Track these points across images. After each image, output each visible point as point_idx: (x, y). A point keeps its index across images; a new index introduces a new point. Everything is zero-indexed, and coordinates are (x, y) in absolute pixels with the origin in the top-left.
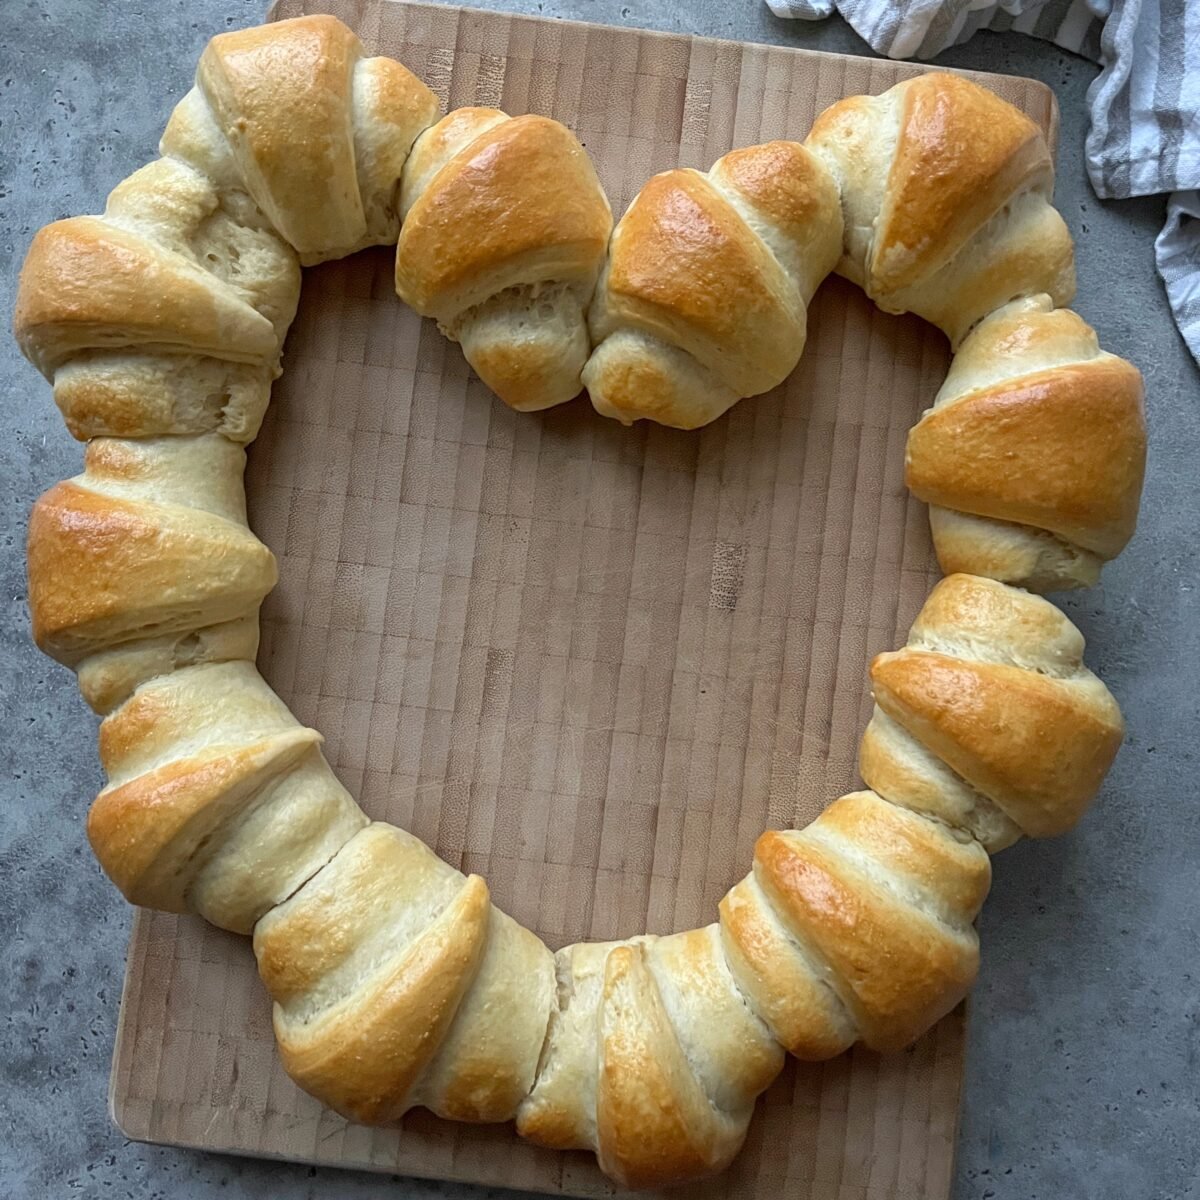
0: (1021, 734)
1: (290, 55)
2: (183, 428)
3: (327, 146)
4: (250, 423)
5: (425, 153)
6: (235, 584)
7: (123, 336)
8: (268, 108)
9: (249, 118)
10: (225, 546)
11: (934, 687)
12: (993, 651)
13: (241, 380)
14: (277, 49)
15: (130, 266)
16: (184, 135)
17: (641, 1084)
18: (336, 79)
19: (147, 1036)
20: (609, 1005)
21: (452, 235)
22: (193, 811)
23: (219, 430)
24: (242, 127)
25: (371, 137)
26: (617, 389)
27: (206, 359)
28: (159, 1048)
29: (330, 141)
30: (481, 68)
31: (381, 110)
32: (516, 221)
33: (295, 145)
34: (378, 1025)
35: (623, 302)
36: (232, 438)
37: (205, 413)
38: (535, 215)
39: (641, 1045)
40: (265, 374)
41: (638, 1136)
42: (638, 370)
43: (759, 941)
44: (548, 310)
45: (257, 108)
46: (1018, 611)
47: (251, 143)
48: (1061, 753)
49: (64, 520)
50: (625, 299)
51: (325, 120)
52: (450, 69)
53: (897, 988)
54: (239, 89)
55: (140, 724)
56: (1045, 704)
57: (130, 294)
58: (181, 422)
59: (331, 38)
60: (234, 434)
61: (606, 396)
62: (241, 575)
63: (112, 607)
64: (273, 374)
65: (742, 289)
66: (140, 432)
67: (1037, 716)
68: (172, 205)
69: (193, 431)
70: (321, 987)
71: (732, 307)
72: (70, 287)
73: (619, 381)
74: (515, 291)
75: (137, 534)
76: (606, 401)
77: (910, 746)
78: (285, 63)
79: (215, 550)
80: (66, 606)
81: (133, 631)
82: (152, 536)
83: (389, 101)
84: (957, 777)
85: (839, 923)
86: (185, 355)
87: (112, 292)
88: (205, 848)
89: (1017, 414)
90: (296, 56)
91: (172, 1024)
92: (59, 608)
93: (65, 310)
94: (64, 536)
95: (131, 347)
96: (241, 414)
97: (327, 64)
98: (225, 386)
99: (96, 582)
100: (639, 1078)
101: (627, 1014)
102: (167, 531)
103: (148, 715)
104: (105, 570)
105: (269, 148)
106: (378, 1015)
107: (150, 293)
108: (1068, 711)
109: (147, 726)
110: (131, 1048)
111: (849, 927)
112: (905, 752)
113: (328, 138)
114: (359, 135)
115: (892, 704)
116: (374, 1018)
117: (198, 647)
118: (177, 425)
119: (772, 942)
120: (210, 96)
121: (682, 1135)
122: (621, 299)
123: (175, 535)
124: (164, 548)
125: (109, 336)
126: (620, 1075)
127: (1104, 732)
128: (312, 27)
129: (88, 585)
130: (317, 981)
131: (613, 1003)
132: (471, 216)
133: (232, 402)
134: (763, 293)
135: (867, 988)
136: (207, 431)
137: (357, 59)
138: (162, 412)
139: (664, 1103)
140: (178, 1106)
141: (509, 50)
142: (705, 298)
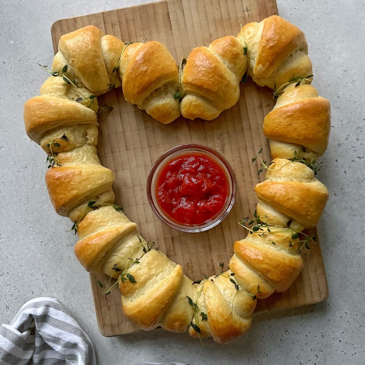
0: (296, 199)
1: (83, 39)
2: (79, 145)
3: (97, 63)
4: (95, 139)
5: (123, 60)
6: (105, 180)
7: (57, 124)
8: (79, 55)
9: (74, 58)
10: (100, 171)
11: (271, 190)
12: (287, 179)
13: (89, 128)
14: (79, 38)
15: (54, 104)
16: (58, 65)
17: (218, 314)
18: (97, 44)
19: (104, 309)
20: (206, 296)
21: (136, 80)
22: (104, 245)
23: (87, 143)
24: (73, 61)
25: (108, 58)
26: (188, 109)
27: (79, 125)
28: (107, 312)
29: (97, 61)
30: (112, 27)
31: (110, 50)
32: (153, 71)
33: (88, 64)
34: (151, 302)
35: (187, 86)
36: (91, 144)
37: (83, 139)
38: (157, 69)
39: (216, 304)
40: (94, 125)
41: (220, 329)
42: (194, 103)
43: (240, 271)
44: (166, 93)
45: (76, 55)
46: (293, 167)
47: (76, 65)
48: (309, 202)
49: (56, 175)
50: (188, 85)
51: (95, 56)
52: (104, 29)
53: (280, 273)
54: (71, 50)
55: (88, 223)
56: (302, 190)
57: (57, 112)
58: (78, 143)
59: (93, 32)
60: (91, 143)
61: (185, 111)
62: (107, 178)
63: (76, 194)
64: (96, 125)
65: (220, 79)
66: (68, 148)
67: (300, 193)
68: (59, 87)
69: (81, 145)
70: (137, 292)
71: (218, 84)
72: (40, 115)
73: (188, 107)
74: (156, 90)
75: (77, 173)
76: (186, 113)
77: (269, 208)
78: (82, 41)
79: (98, 173)
80: (63, 198)
81: (82, 199)
82: (81, 173)
83: (111, 47)
84: (282, 214)
85: (259, 260)
86: (74, 125)
87: (52, 113)
88: (107, 255)
89: (292, 112)
90: (85, 39)
91: (109, 304)
92: (61, 199)
93: (41, 121)
94: (57, 179)
95: (60, 126)
96: (91, 137)
97: (94, 40)
98: (85, 131)
99: (69, 189)
100: (217, 313)
101: (211, 297)
102: (84, 171)
103: (91, 221)
104: (71, 185)
105: (81, 66)
106: (152, 299)
107: (61, 110)
108: (309, 190)
109: (90, 224)
110: (100, 313)
111: (262, 260)
112: (268, 209)
113: (97, 60)
114: (105, 58)
115: (261, 197)
116: (151, 300)
117: (99, 199)
118: (77, 144)
119: (244, 270)
120: (63, 53)
121: (232, 326)
122: (187, 85)
123: (86, 171)
124: (84, 175)
125: (54, 125)
126: (212, 313)
127: (321, 194)
128: (88, 30)
129: (67, 190)
130: (135, 290)
131: (207, 295)
132: (140, 73)
133: (88, 134)
134: (226, 79)
135: (271, 275)
136: (85, 144)
137: (101, 37)
138: (73, 141)
139: (225, 318)
140: (117, 325)
141: (118, 20)
142: (209, 82)
